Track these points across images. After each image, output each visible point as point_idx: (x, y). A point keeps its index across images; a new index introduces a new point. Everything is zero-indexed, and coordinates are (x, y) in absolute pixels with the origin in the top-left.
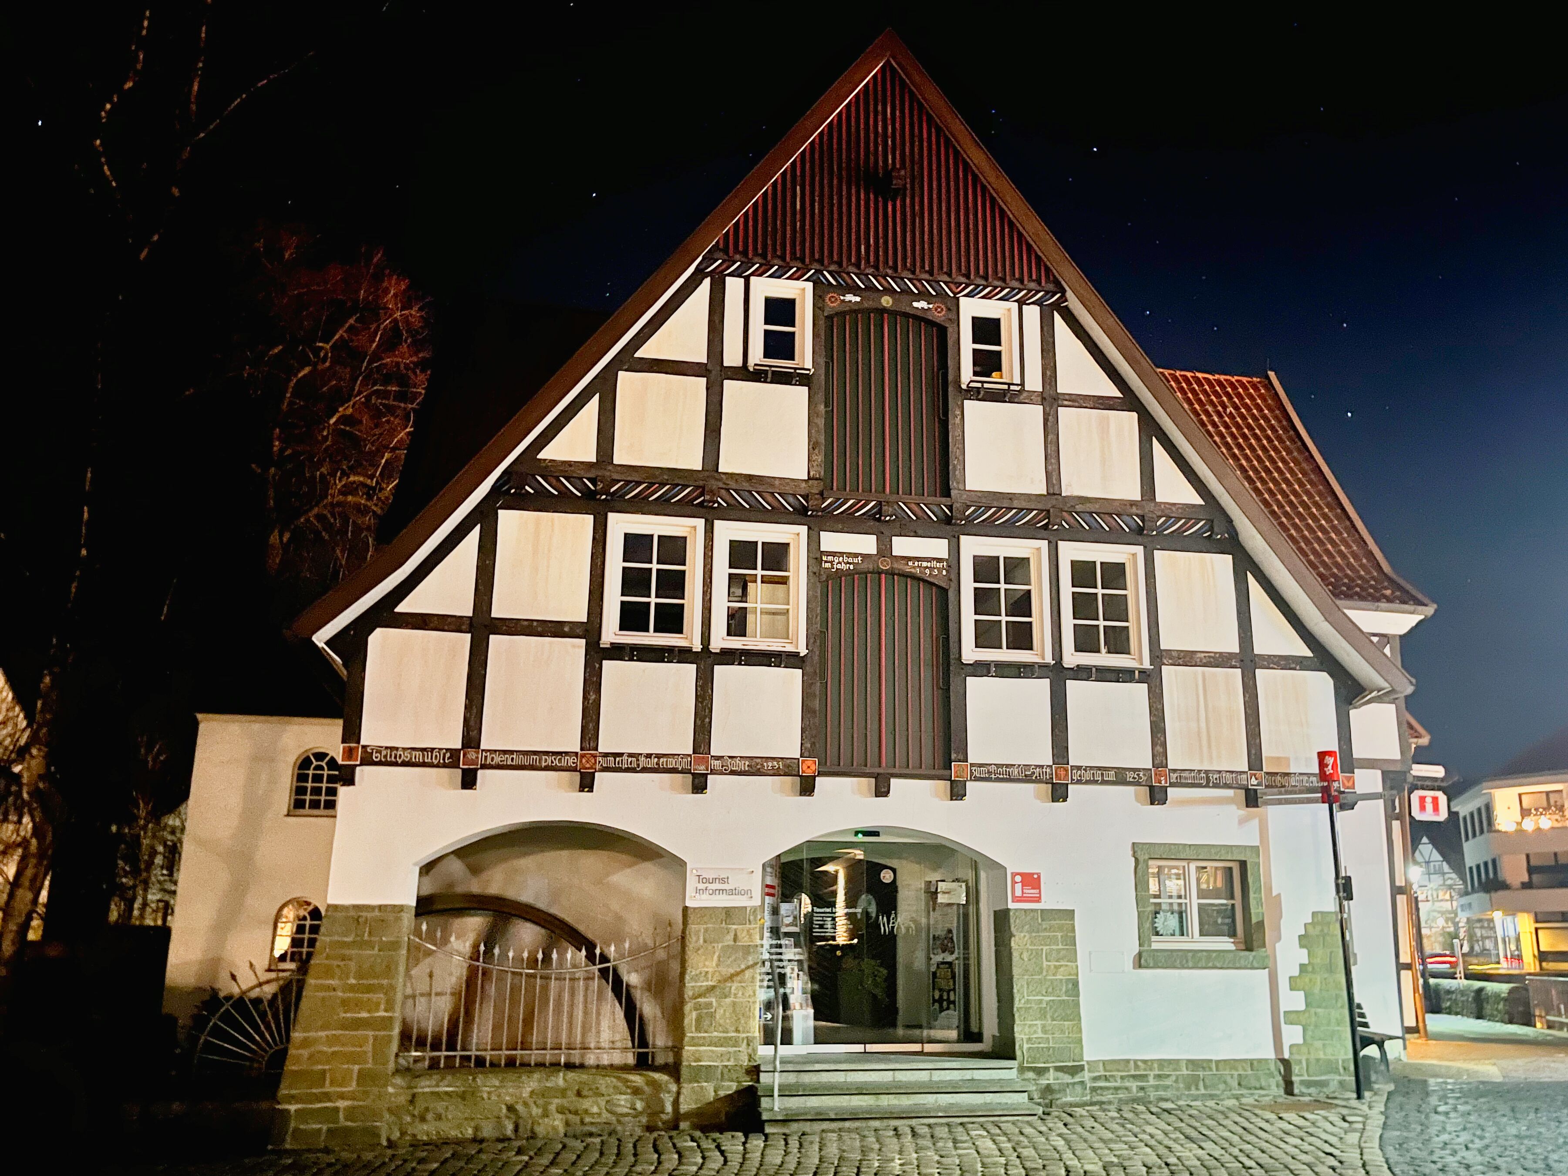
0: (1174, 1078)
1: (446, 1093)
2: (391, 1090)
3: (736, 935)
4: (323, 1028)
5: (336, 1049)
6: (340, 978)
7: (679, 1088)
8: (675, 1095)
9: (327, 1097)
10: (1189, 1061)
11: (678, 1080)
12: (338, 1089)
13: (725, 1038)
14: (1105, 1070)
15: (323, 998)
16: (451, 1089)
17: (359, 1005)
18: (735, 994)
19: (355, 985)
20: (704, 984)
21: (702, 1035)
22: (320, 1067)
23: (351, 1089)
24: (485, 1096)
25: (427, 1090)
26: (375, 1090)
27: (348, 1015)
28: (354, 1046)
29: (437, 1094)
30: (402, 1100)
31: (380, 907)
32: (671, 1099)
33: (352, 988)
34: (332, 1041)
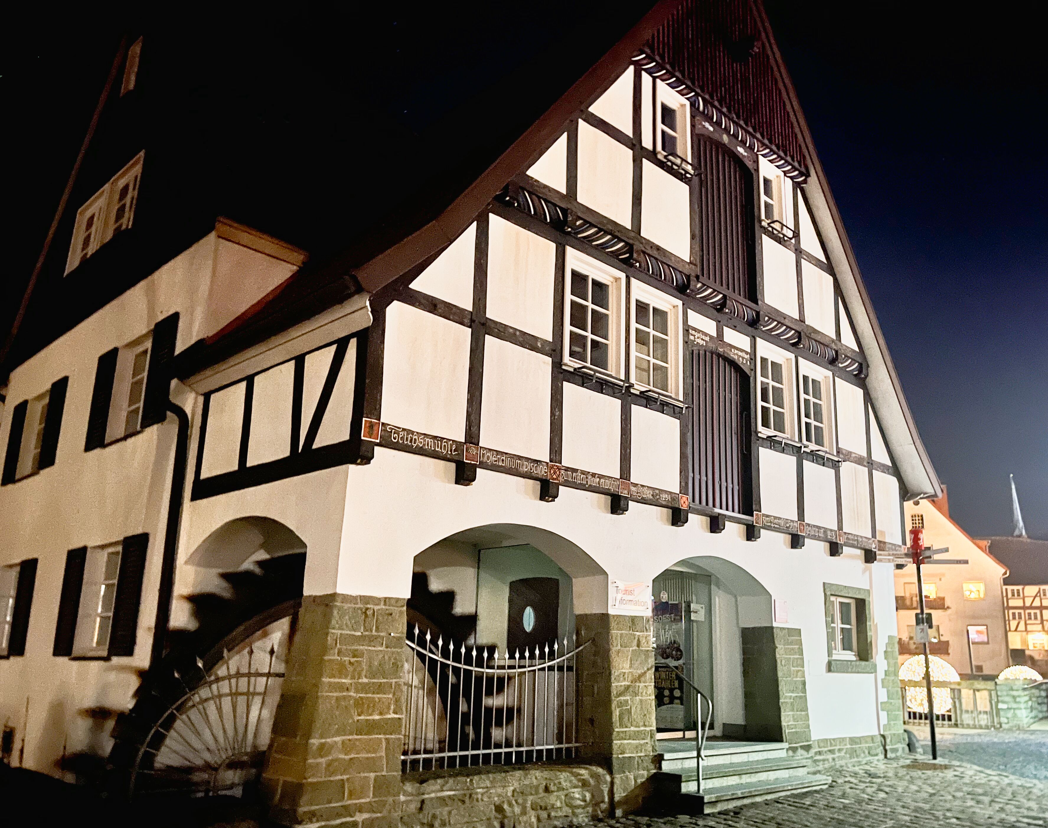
0: (844, 751)
1: (449, 797)
2: (402, 798)
3: (639, 640)
4: (338, 733)
5: (352, 756)
6: (353, 678)
7: (613, 779)
8: (609, 785)
9: (347, 811)
10: (850, 738)
11: (611, 772)
12: (357, 801)
13: (638, 731)
14: (819, 747)
15: (337, 698)
16: (452, 793)
17: (371, 706)
18: (642, 693)
19: (367, 684)
20: (623, 684)
21: (625, 729)
22: (339, 777)
23: (368, 800)
24: (480, 796)
25: (433, 795)
26: (391, 799)
27: (362, 717)
28: (369, 752)
29: (443, 799)
30: (413, 807)
31: (386, 600)
32: (607, 789)
33: (364, 688)
34: (347, 747)
